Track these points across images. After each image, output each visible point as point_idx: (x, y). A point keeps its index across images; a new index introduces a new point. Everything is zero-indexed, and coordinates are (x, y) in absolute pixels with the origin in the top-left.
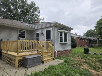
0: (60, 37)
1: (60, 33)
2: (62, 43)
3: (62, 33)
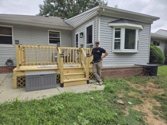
0: (114, 38)
1: (114, 31)
2: (117, 51)
3: (120, 29)
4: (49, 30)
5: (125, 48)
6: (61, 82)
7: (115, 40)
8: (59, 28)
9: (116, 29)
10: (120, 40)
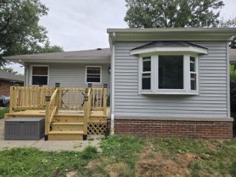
0: (141, 72)
2: (146, 92)
4: (87, 66)
5: (160, 87)
6: (46, 134)
7: (144, 75)
8: (97, 62)
9: (144, 58)
10: (149, 74)
